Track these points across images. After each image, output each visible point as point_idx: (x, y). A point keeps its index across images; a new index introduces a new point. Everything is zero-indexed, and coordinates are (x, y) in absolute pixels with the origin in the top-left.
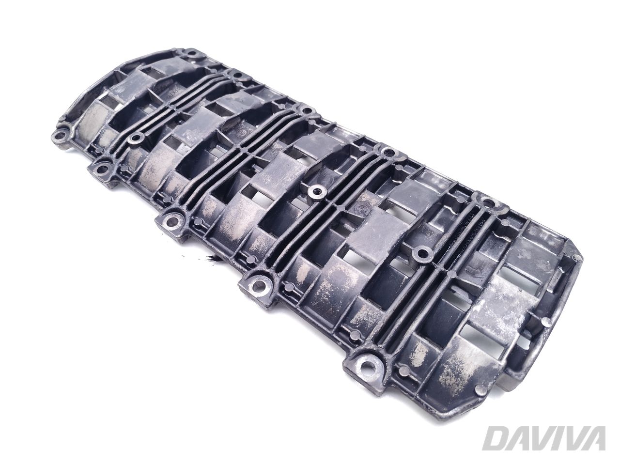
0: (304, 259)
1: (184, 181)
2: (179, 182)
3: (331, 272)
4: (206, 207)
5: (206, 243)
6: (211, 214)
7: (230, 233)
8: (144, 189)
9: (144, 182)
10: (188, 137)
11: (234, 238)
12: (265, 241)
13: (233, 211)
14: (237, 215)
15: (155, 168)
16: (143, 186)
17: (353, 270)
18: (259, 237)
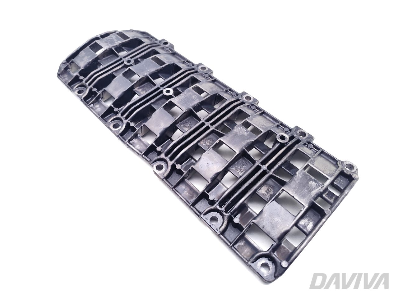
17: (161, 58)
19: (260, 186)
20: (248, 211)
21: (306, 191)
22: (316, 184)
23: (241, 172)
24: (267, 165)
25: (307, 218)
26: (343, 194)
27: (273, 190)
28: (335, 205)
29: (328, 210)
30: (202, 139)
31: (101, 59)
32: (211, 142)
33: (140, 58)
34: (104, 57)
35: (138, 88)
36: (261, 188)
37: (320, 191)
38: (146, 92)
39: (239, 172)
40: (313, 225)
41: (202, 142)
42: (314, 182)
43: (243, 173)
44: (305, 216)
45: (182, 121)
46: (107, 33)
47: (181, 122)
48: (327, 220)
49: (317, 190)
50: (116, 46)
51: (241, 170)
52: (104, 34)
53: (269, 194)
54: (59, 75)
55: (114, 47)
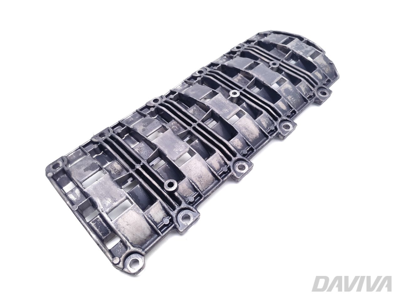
0: (277, 103)
1: (216, 156)
2: (216, 159)
3: (284, 94)
4: (236, 146)
5: (259, 149)
6: (241, 144)
7: (254, 136)
8: (209, 188)
9: (204, 187)
10: (181, 150)
11: (258, 134)
12: (264, 119)
13: (244, 130)
14: (246, 129)
15: (199, 175)
16: (206, 189)
17: (285, 85)
18: (261, 120)
19: (120, 163)
20: (108, 162)
21: (101, 193)
22: (107, 205)
23: (138, 151)
24: (141, 169)
25: (81, 196)
26: (91, 231)
27: (115, 174)
28: (80, 218)
29: (76, 208)
30: (178, 122)
31: (278, 49)
32: (175, 129)
33: (286, 73)
34: (281, 50)
35: (242, 76)
36: (119, 164)
37: (98, 206)
38: (238, 82)
39: (138, 148)
40: (72, 200)
41: (175, 122)
42: (109, 203)
43: (138, 152)
44: (83, 195)
45: (201, 108)
46: (315, 44)
47: (199, 107)
48: (68, 205)
49: (100, 204)
50: (296, 53)
51: (141, 151)
52: (312, 42)
53: (112, 170)
54: (258, 34)
55: (294, 52)
